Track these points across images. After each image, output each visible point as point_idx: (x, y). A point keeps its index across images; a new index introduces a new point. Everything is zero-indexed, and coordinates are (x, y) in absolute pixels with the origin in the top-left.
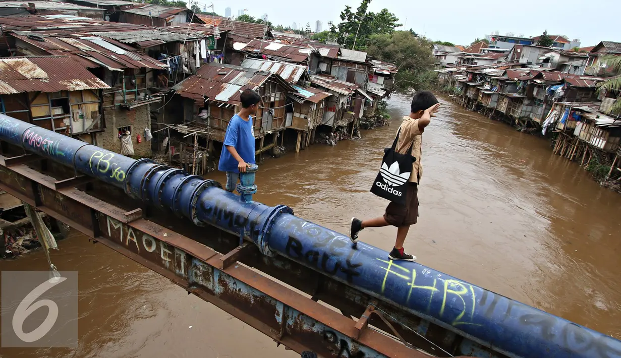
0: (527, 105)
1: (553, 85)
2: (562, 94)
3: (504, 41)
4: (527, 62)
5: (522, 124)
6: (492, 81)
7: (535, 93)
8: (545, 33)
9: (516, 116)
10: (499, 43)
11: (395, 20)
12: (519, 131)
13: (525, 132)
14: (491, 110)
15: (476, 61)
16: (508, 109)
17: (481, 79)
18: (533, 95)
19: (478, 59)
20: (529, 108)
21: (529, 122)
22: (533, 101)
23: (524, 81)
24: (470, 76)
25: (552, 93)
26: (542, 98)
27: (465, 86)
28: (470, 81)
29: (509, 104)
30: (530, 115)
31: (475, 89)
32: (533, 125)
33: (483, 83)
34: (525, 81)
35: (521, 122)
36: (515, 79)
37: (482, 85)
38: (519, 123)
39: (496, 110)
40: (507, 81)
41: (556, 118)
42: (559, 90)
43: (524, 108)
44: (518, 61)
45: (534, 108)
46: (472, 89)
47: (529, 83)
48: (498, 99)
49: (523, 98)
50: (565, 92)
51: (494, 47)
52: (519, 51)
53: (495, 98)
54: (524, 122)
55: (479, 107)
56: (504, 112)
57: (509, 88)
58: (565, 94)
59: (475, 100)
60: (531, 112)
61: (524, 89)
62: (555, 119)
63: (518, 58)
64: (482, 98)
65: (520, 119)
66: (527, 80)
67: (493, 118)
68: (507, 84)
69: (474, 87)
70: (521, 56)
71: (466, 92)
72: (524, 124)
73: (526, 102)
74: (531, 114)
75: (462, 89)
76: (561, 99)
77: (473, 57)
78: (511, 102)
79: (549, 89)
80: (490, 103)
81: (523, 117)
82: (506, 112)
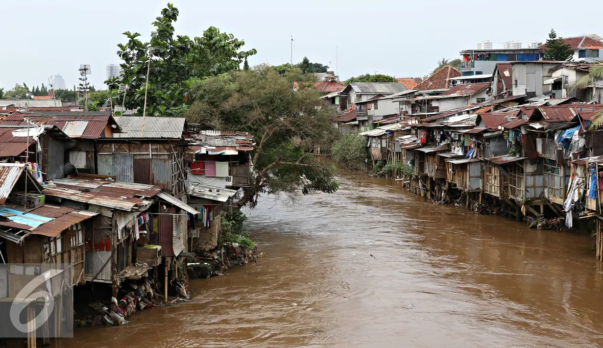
0: (533, 174)
1: (565, 129)
2: (582, 143)
3: (488, 59)
4: (527, 93)
5: (536, 214)
6: (462, 138)
7: (539, 149)
8: (553, 35)
9: (519, 199)
10: (479, 65)
11: (238, 46)
12: (534, 227)
13: (545, 227)
14: (474, 195)
15: (434, 104)
16: (504, 188)
17: (443, 138)
18: (537, 153)
19: (438, 100)
20: (539, 180)
21: (546, 207)
22: (542, 165)
23: (513, 129)
24: (422, 135)
25: (567, 142)
26: (554, 157)
27: (418, 157)
28: (424, 145)
29: (503, 179)
30: (543, 193)
31: (436, 159)
32: (555, 211)
33: (448, 145)
34: (517, 130)
35: (531, 210)
36: (500, 128)
37: (448, 149)
38: (528, 213)
39: (484, 195)
40: (486, 135)
41: (582, 191)
42: (574, 135)
43: (530, 180)
44: (510, 94)
45: (547, 179)
46: (431, 159)
47: (523, 132)
48: (483, 172)
49: (521, 162)
50: (586, 139)
51: (471, 73)
52: (507, 73)
53: (474, 170)
54: (537, 208)
55: (454, 193)
56: (498, 195)
57: (492, 146)
58: (587, 143)
59: (443, 180)
60: (544, 187)
61: (518, 144)
62: (579, 194)
63: (509, 86)
64: (454, 174)
65: (527, 203)
66: (519, 127)
67: (483, 211)
68: (488, 139)
69: (433, 154)
70: (514, 82)
71: (422, 168)
72: (539, 212)
73: (529, 169)
74: (546, 190)
75: (413, 163)
76: (584, 153)
77: (427, 97)
78: (504, 172)
79: (560, 137)
80: (470, 182)
81: (533, 199)
82: (501, 194)
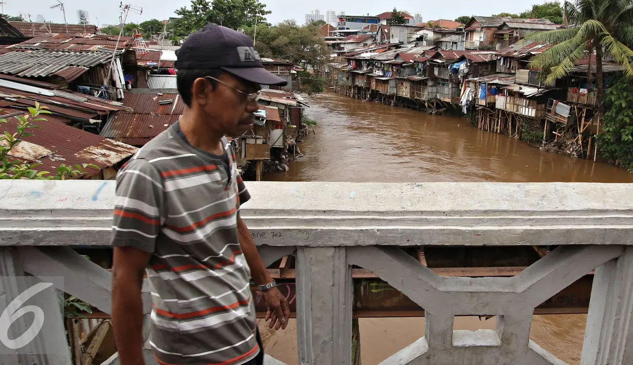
0: (432, 86)
1: (454, 63)
2: (466, 71)
4: (399, 42)
5: (432, 107)
6: (383, 66)
7: (436, 73)
9: (423, 99)
12: (431, 114)
13: (436, 114)
14: (391, 97)
15: (342, 46)
16: (412, 93)
17: (368, 65)
18: (435, 75)
19: (344, 43)
20: (435, 88)
21: (437, 103)
22: (437, 81)
23: (422, 63)
24: (354, 63)
25: (456, 70)
26: (446, 77)
28: (355, 69)
29: (412, 88)
30: (436, 95)
31: (365, 77)
32: (441, 105)
33: (371, 69)
34: (424, 63)
35: (430, 105)
36: (411, 61)
37: (371, 71)
38: (428, 106)
39: (397, 97)
40: (404, 65)
41: (474, 95)
42: (462, 66)
43: (430, 89)
44: (389, 42)
45: (439, 89)
46: (361, 76)
47: (428, 64)
48: (396, 84)
49: (426, 80)
50: (469, 68)
53: (392, 83)
54: (433, 104)
55: (375, 95)
56: (408, 96)
57: (407, 71)
58: (470, 71)
59: (369, 88)
60: (437, 92)
61: (424, 70)
62: (472, 97)
63: (389, 38)
64: (376, 85)
65: (429, 101)
66: (426, 61)
67: (396, 105)
68: (404, 67)
69: (362, 74)
70: (391, 36)
71: (354, 81)
72: (433, 105)
73: (430, 83)
74: (438, 95)
76: (468, 75)
78: (412, 85)
79: (451, 67)
80: (390, 90)
81: (431, 99)
82: (410, 96)
